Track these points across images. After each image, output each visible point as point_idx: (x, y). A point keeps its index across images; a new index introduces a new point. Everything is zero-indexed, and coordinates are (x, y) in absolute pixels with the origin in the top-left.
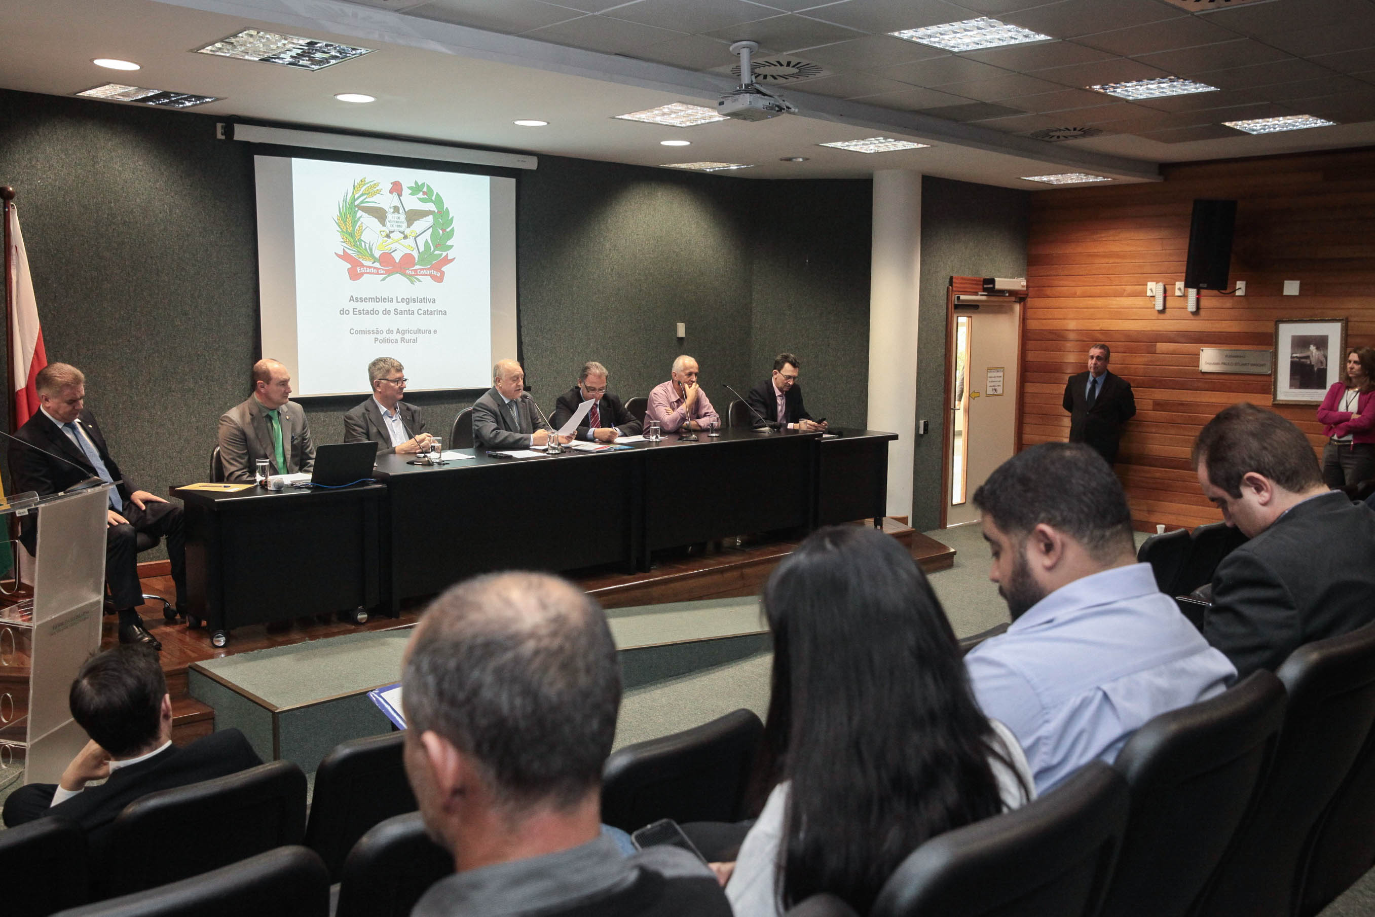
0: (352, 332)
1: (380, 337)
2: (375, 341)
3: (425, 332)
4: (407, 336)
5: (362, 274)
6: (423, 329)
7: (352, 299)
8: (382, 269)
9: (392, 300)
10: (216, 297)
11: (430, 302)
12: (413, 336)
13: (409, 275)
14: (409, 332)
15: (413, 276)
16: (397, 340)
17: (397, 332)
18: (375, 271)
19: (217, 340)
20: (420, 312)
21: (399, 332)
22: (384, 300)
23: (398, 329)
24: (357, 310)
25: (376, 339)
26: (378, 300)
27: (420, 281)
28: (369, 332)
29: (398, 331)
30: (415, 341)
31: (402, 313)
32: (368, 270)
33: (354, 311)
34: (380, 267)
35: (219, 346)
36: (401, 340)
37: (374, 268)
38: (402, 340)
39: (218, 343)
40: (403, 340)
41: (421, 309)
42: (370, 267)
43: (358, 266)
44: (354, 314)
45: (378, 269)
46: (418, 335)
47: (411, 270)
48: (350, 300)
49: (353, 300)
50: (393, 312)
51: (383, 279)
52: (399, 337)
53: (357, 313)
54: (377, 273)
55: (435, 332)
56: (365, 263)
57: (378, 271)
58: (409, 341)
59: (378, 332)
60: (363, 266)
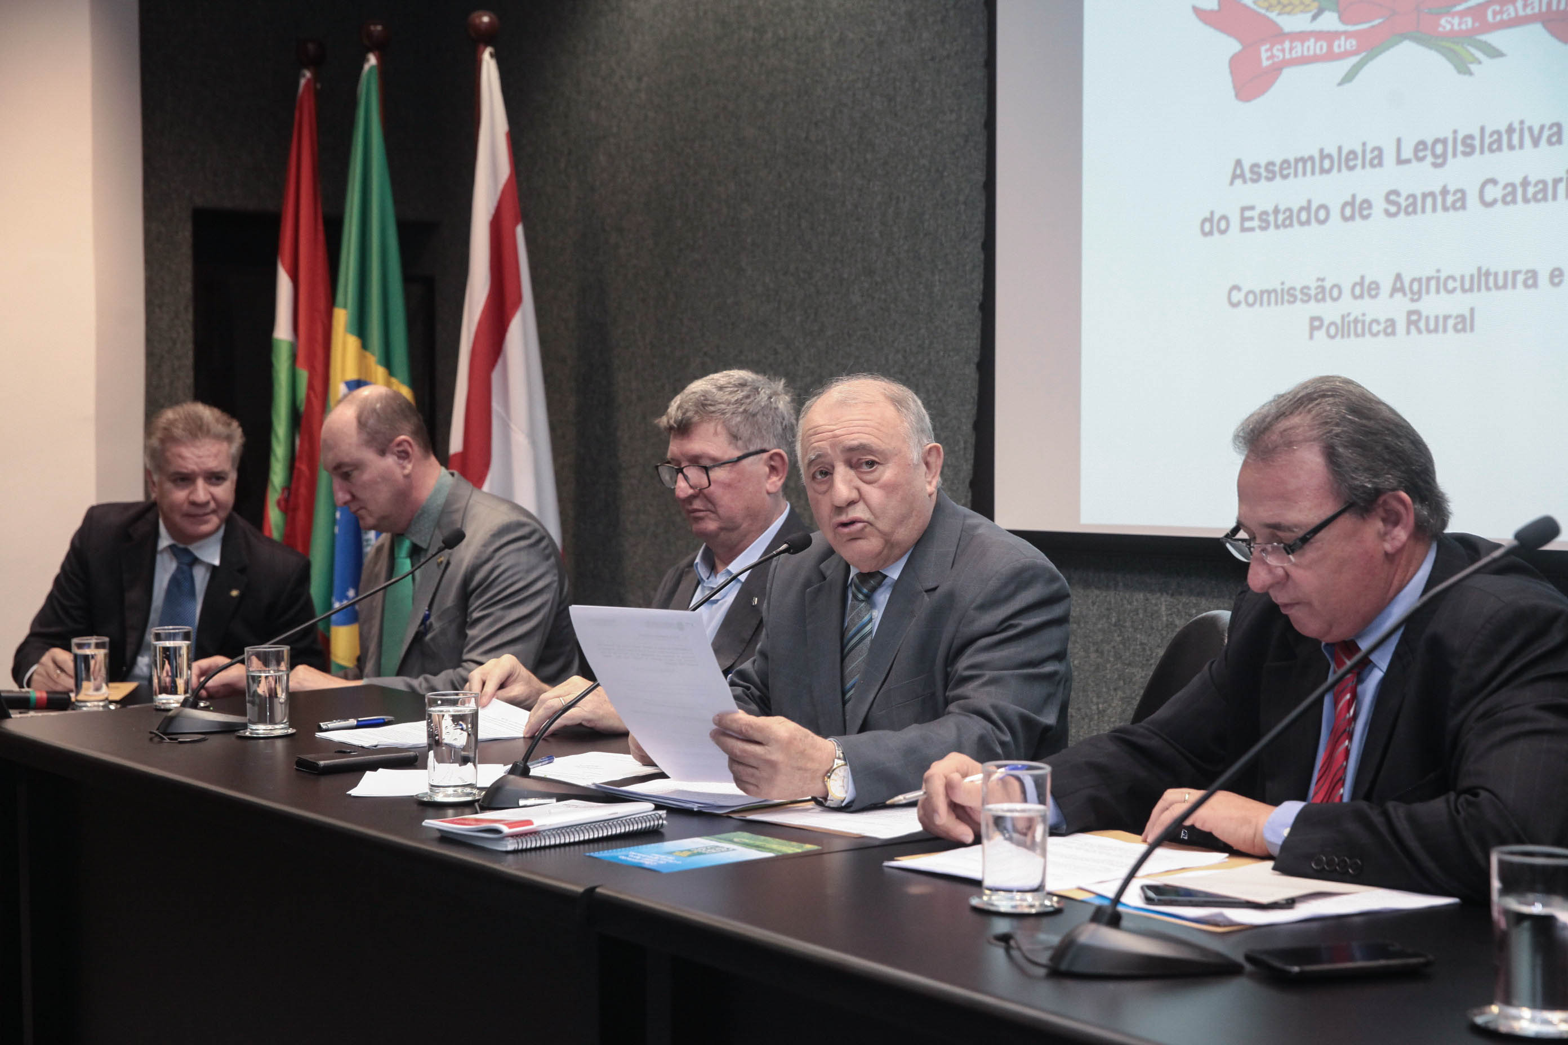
0: (1236, 296)
1: (1330, 312)
2: (1313, 329)
3: (1507, 281)
4: (1433, 305)
5: (1277, 69)
6: (1499, 266)
7: (1238, 173)
8: (1348, 35)
9: (1377, 159)
10: (927, 217)
11: (1536, 143)
12: (1455, 304)
13: (1454, 36)
14: (1441, 284)
15: (1468, 36)
16: (1392, 323)
17: (1394, 290)
18: (1319, 47)
19: (927, 342)
20: (1492, 193)
21: (1402, 290)
22: (1349, 160)
23: (1398, 277)
24: (1255, 214)
25: (1315, 324)
26: (1327, 164)
27: (1495, 53)
28: (1289, 295)
29: (1398, 287)
30: (1465, 323)
31: (1413, 206)
32: (1299, 50)
33: (1243, 219)
34: (1341, 27)
35: (930, 361)
36: (1410, 323)
37: (1319, 35)
38: (1414, 319)
39: (929, 354)
40: (1416, 323)
41: (1494, 182)
42: (1302, 36)
43: (1263, 41)
44: (1243, 229)
45: (1330, 37)
46: (1480, 300)
47: (1462, 14)
48: (1234, 177)
49: (1242, 176)
50: (1379, 205)
51: (1349, 77)
52: (1398, 307)
53: (1255, 223)
54: (1330, 56)
55: (1556, 276)
56: (1291, 23)
57: (1330, 46)
58: (1439, 325)
59: (1323, 293)
60: (1278, 35)
